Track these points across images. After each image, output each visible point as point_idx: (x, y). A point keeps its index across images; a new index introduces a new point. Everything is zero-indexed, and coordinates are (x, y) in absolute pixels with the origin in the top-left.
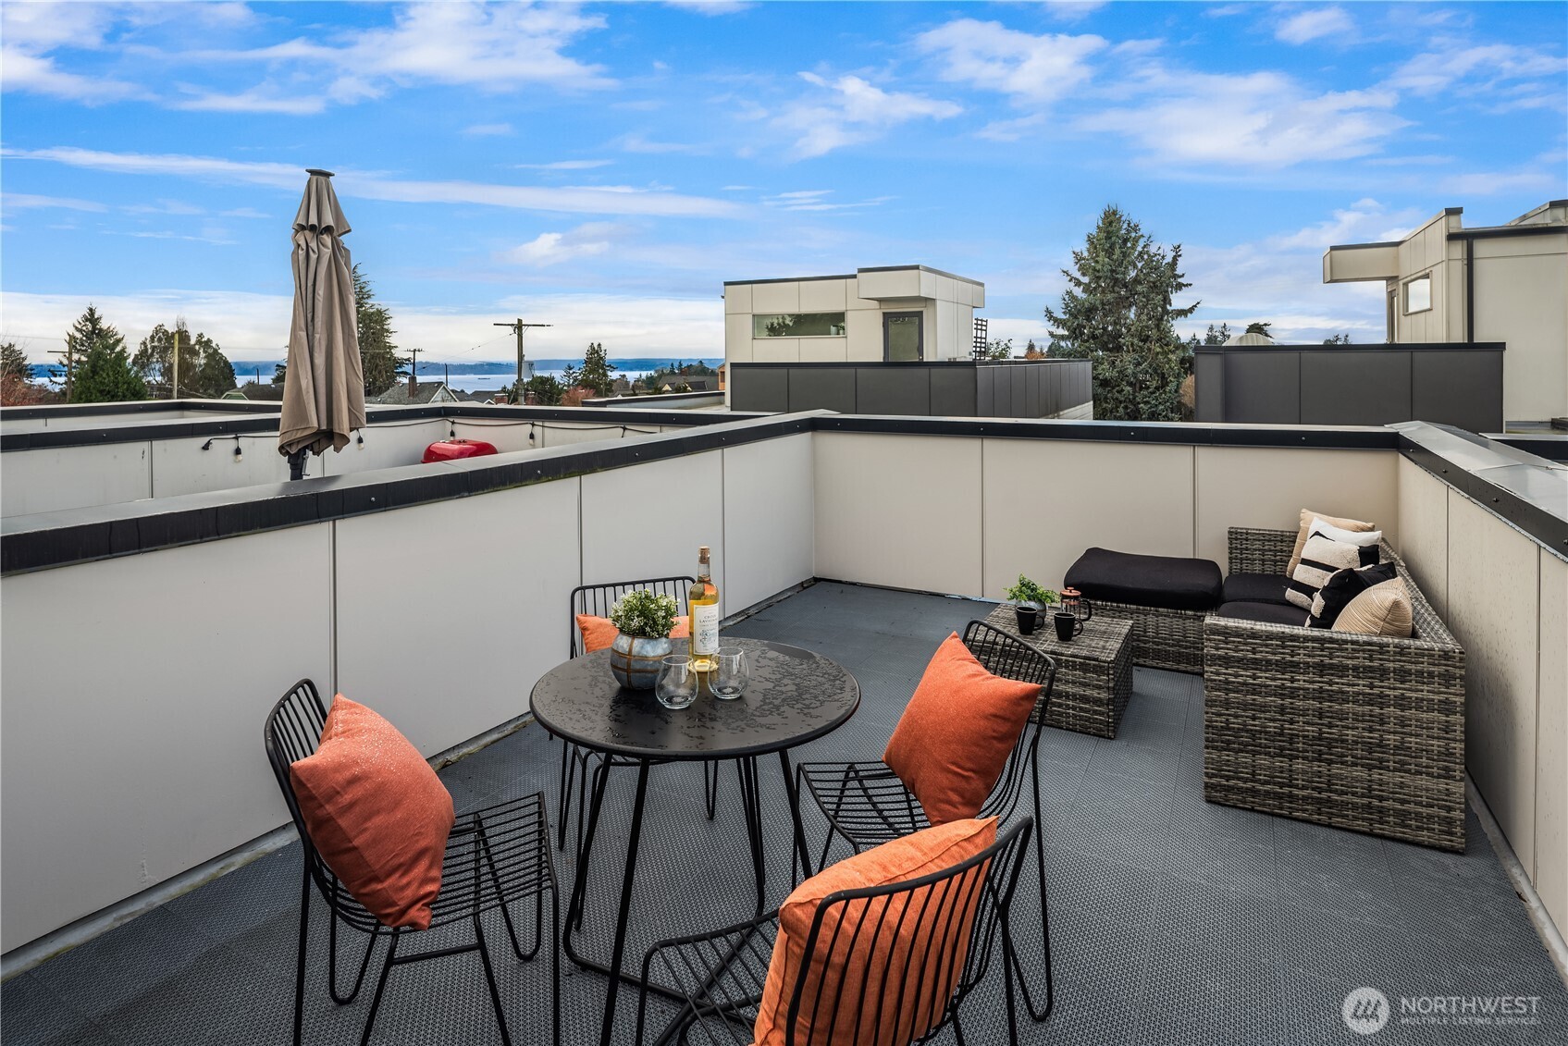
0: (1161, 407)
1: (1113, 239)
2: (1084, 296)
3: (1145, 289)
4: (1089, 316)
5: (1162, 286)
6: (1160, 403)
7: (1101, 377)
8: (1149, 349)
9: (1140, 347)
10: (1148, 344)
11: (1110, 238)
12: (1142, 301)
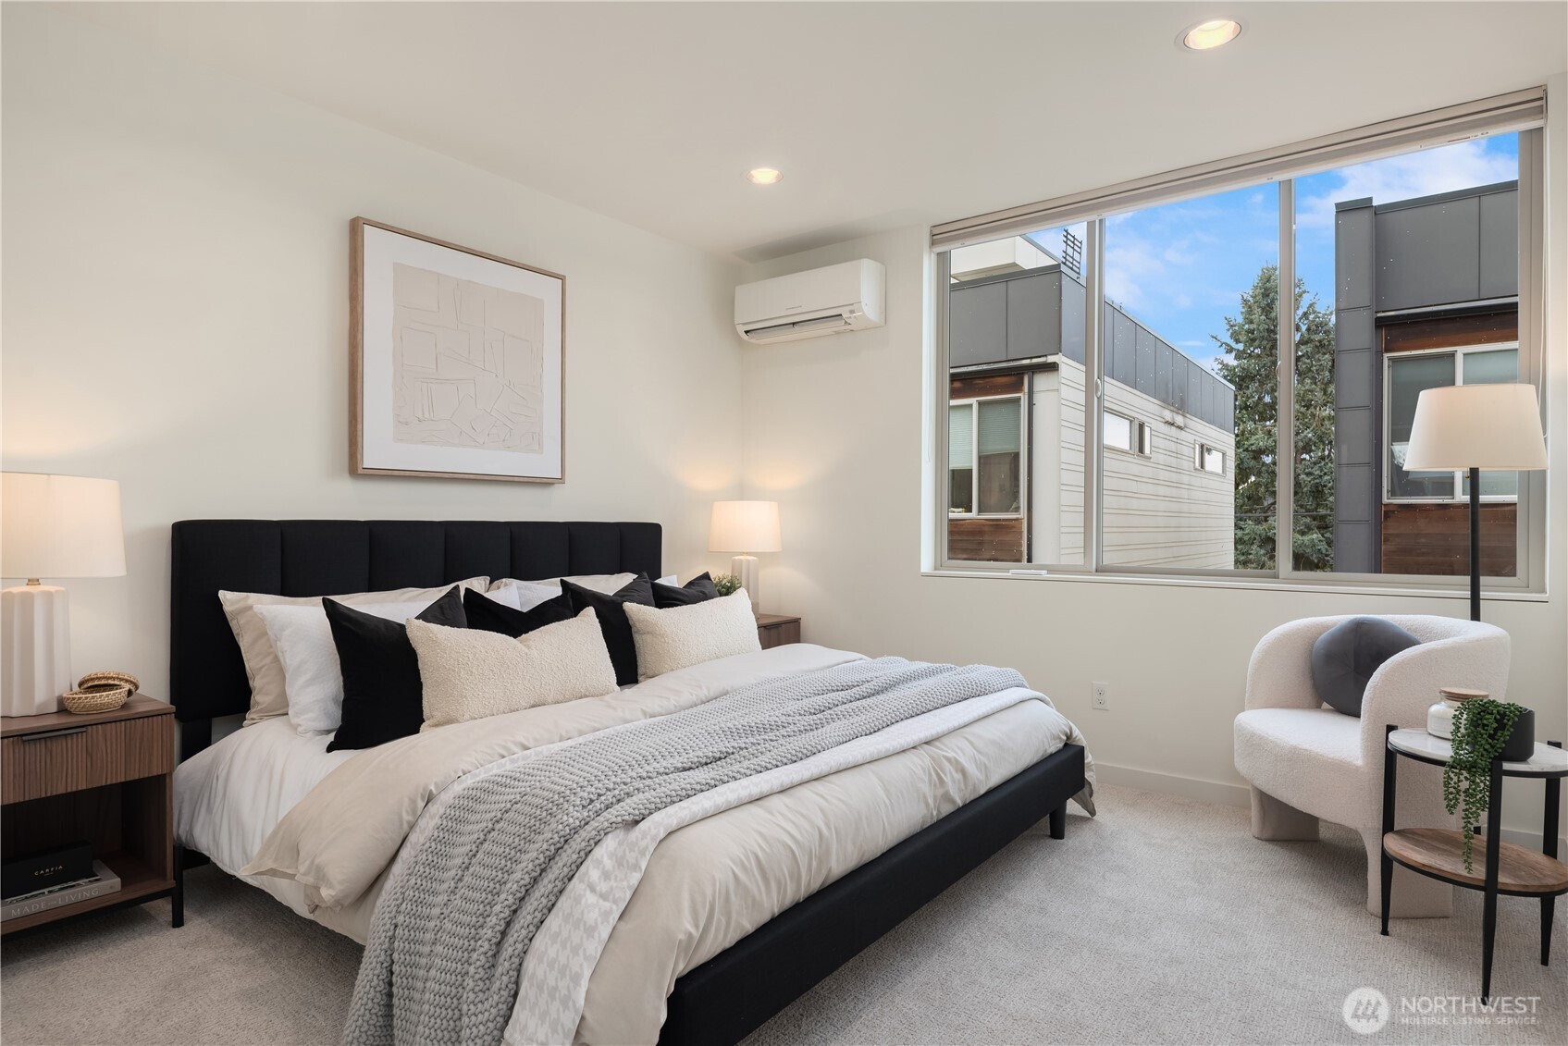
0: (1326, 478)
1: (1271, 295)
2: (1235, 363)
3: (1309, 350)
4: (1241, 385)
5: (1330, 344)
6: (1325, 474)
7: (1254, 448)
8: (1313, 416)
9: (1301, 413)
10: (1312, 410)
11: (1268, 295)
12: (1305, 363)
